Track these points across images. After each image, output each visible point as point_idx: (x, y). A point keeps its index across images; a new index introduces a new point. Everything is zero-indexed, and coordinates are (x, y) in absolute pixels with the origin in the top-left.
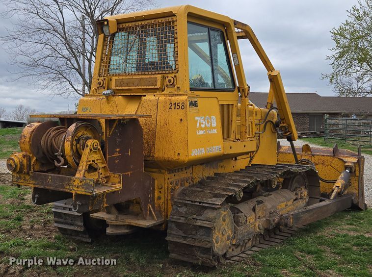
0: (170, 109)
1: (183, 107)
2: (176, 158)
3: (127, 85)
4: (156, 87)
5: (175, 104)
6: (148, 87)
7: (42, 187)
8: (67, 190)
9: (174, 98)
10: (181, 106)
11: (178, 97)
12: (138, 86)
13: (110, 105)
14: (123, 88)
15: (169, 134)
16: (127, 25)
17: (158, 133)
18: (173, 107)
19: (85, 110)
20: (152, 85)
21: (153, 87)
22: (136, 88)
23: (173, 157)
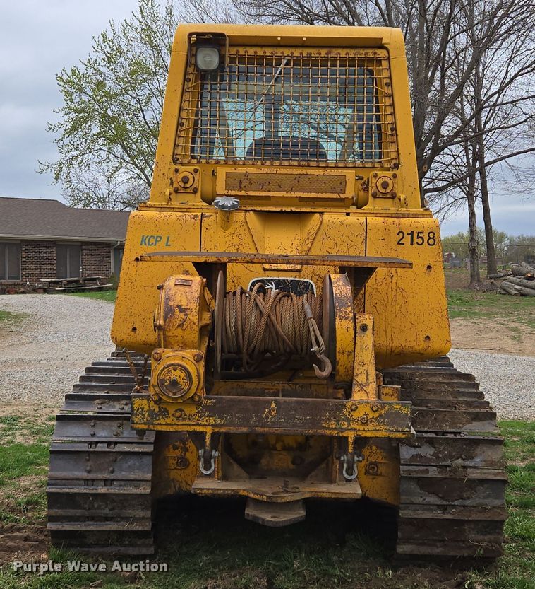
0: (399, 243)
1: (431, 241)
2: (422, 345)
3: (262, 187)
4: (343, 196)
5: (412, 234)
6: (320, 195)
7: (245, 430)
8: (328, 432)
9: (404, 221)
10: (426, 238)
11: (417, 220)
12: (292, 190)
13: (230, 231)
14: (251, 193)
15: (399, 296)
16: (251, 51)
17: (371, 294)
18: (407, 239)
19: (152, 240)
20: (333, 190)
21: (335, 196)
22: (289, 195)
23: (413, 344)
